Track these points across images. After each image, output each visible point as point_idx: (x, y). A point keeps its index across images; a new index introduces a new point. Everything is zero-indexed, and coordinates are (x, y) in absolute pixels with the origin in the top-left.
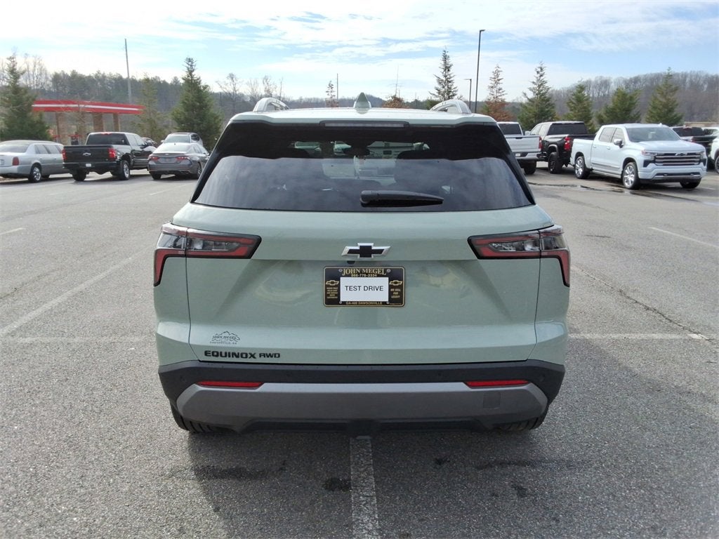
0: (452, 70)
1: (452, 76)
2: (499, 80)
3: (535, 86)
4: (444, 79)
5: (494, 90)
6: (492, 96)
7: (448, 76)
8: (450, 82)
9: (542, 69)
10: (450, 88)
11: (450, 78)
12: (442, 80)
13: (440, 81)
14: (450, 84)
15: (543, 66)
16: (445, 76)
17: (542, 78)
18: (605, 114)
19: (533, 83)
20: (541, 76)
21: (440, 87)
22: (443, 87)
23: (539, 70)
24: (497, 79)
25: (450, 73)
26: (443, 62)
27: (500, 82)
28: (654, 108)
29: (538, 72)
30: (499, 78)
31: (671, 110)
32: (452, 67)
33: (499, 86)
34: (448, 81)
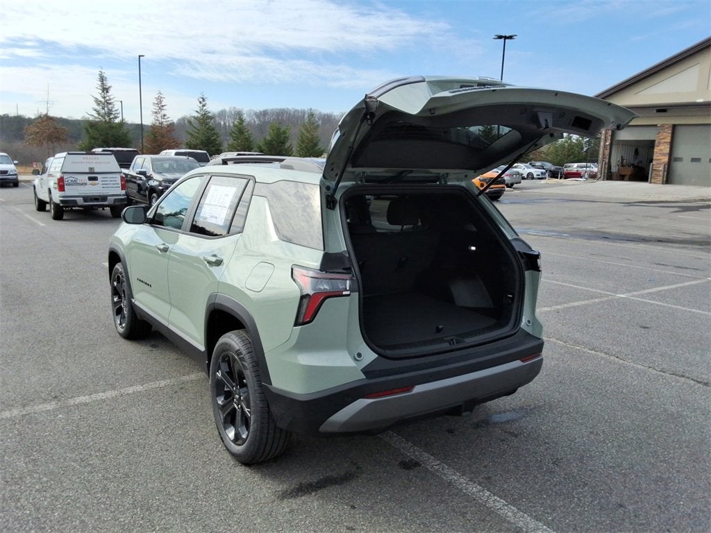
0: (111, 92)
1: (111, 97)
2: (163, 106)
3: (199, 115)
4: (103, 100)
5: (159, 116)
6: (158, 122)
7: (107, 98)
8: (110, 104)
9: (203, 100)
10: (111, 110)
11: (110, 100)
12: (101, 101)
13: (98, 102)
14: (110, 106)
15: (204, 97)
16: (104, 98)
17: (205, 108)
18: (264, 145)
19: (197, 111)
20: (204, 106)
21: (99, 108)
22: (103, 109)
23: (201, 100)
24: (160, 105)
25: (108, 94)
26: (100, 83)
27: (164, 108)
28: (303, 142)
29: (200, 102)
30: (163, 104)
31: (316, 145)
32: (111, 89)
33: (163, 112)
34: (108, 103)
